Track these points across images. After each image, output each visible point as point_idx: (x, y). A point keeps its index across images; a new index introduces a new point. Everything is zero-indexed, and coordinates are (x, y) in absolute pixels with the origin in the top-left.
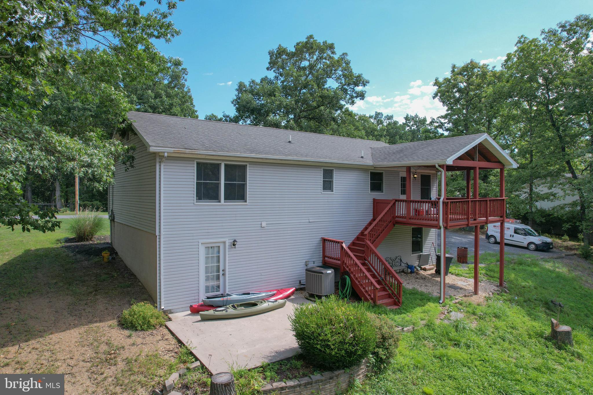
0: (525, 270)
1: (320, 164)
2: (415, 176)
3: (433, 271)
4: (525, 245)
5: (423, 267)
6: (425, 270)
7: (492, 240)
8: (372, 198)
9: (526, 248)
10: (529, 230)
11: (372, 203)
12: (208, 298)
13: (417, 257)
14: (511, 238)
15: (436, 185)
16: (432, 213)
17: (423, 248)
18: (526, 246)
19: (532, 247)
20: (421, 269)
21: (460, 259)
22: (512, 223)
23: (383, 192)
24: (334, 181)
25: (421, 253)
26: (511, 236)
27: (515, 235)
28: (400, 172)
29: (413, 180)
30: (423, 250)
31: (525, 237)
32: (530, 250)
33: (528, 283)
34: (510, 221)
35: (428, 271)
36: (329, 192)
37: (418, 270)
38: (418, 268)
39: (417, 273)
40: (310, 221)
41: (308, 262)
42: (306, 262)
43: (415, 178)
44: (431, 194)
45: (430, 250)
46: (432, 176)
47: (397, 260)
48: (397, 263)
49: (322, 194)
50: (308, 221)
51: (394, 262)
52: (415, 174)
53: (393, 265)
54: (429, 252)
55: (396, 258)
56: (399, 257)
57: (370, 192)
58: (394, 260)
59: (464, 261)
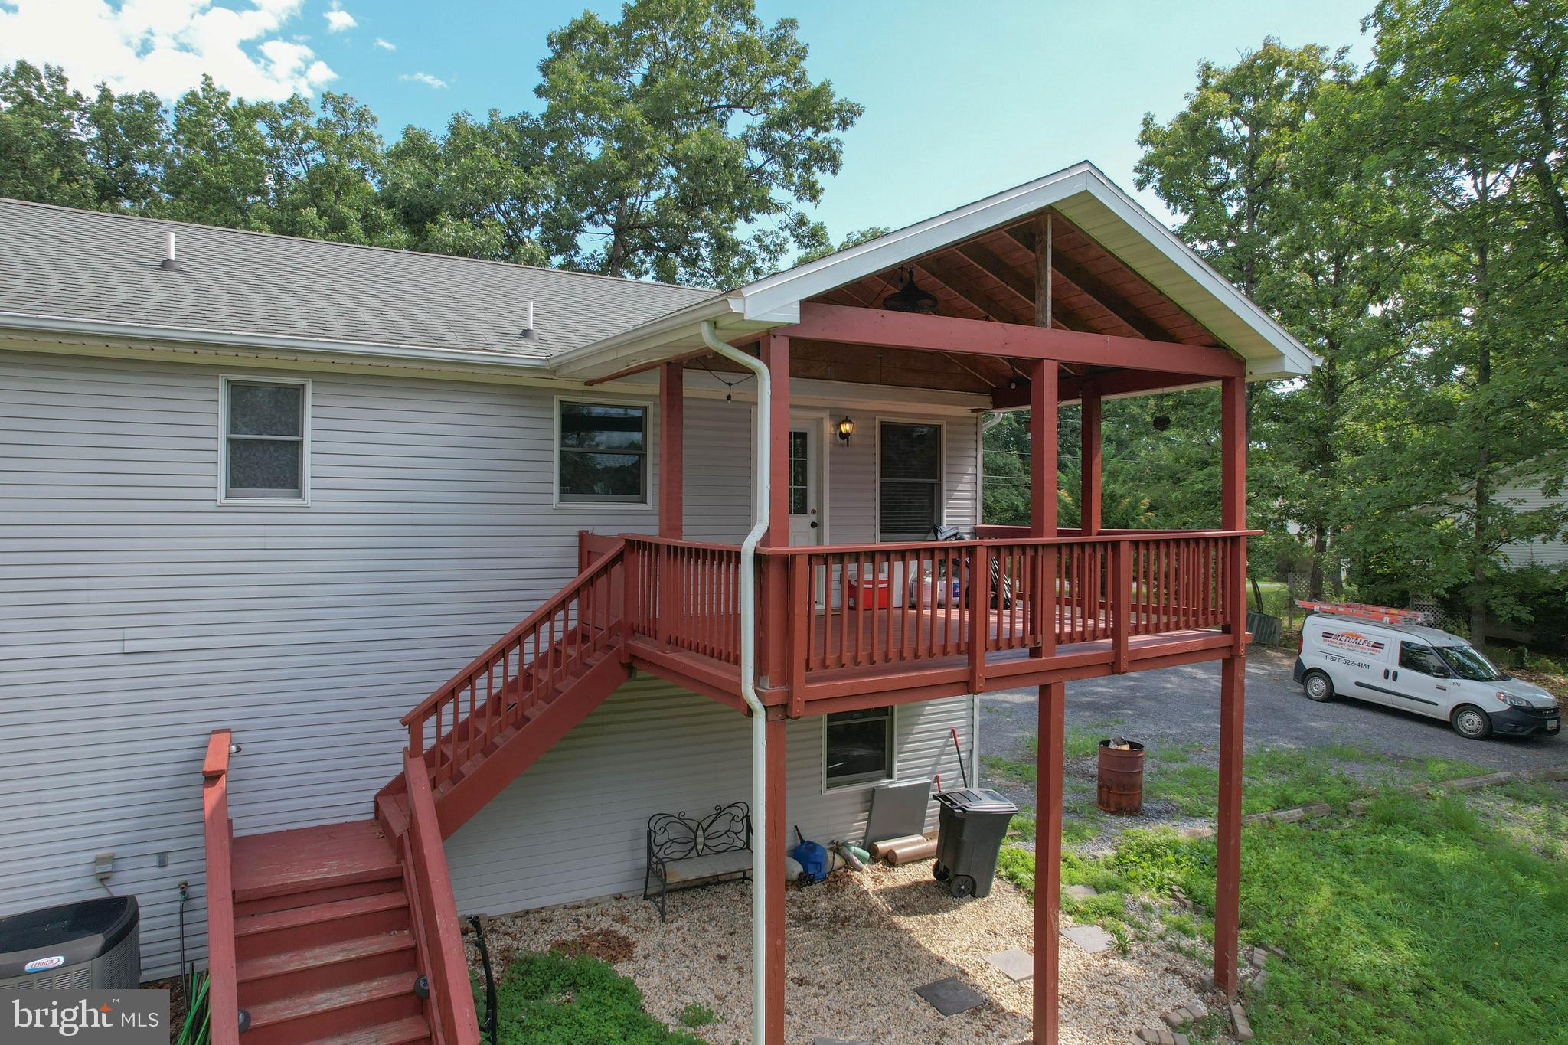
0: (1398, 860)
1: (206, 357)
2: (846, 428)
3: (924, 872)
4: (1443, 712)
5: (883, 846)
6: (890, 860)
7: (1317, 686)
8: (575, 530)
9: (1448, 725)
10: (1464, 653)
11: (575, 551)
13: (859, 799)
14: (1388, 685)
15: (970, 470)
16: (927, 599)
17: (897, 757)
18: (1446, 717)
19: (1471, 722)
20: (875, 856)
21: (1105, 796)
22: (1391, 626)
23: (644, 501)
24: (308, 447)
25: (883, 782)
26: (1386, 674)
27: (1405, 673)
29: (834, 444)
30: (896, 765)
31: (1441, 682)
32: (1462, 735)
33: (1390, 948)
34: (1386, 619)
35: (906, 869)
36: (273, 502)
37: (849, 864)
38: (855, 854)
39: (837, 881)
40: (130, 646)
41: (112, 859)
42: (98, 861)
43: (845, 436)
44: (945, 511)
45: (937, 763)
46: (947, 432)
47: (720, 825)
48: (725, 839)
49: (223, 510)
50: (117, 647)
51: (700, 833)
52: (847, 421)
53: (700, 847)
54: (931, 773)
55: (720, 812)
56: (734, 811)
57: (561, 500)
58: (705, 825)
59: (1124, 803)
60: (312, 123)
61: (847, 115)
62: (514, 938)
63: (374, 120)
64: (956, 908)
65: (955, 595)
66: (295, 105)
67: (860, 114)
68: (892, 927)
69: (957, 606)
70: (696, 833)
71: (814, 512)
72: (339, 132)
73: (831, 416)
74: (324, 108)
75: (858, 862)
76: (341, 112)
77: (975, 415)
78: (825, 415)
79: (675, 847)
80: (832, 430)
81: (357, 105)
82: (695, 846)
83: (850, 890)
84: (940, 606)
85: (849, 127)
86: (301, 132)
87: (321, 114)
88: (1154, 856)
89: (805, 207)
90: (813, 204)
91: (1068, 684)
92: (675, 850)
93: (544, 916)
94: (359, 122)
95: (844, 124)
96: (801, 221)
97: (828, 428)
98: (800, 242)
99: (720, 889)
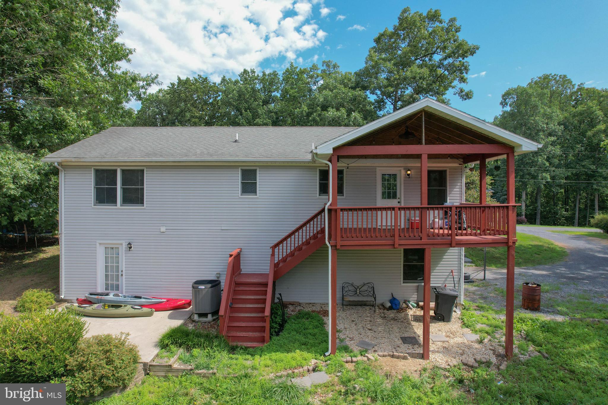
2: (409, 172)
5: (421, 303)
8: (323, 204)
12: (91, 294)
13: (415, 288)
15: (459, 184)
16: (437, 226)
20: (418, 306)
21: (523, 302)
23: (343, 196)
24: (258, 184)
28: (378, 169)
29: (405, 177)
36: (251, 196)
37: (408, 307)
38: (411, 305)
39: (400, 310)
40: (223, 228)
41: (219, 274)
42: (217, 274)
43: (409, 175)
44: (448, 198)
45: (445, 281)
46: (449, 172)
47: (365, 288)
48: (366, 292)
49: (240, 198)
50: (220, 228)
51: (358, 289)
52: (409, 170)
53: (358, 293)
54: (443, 284)
55: (364, 285)
56: (369, 285)
57: (319, 195)
58: (360, 287)
59: (530, 305)
60: (319, 72)
61: (472, 51)
62: (304, 308)
63: (338, 67)
64: (435, 323)
65: (446, 225)
66: (314, 67)
67: (478, 49)
68: (410, 324)
69: (447, 229)
70: (357, 289)
71: (399, 198)
72: (328, 73)
73: (404, 169)
74: (323, 66)
75: (411, 306)
76: (328, 66)
77: (461, 166)
78: (402, 169)
79: (350, 292)
80: (405, 173)
81: (333, 63)
82: (357, 293)
83: (403, 314)
84: (441, 228)
85: (475, 55)
86: (315, 75)
87: (322, 68)
88: (524, 321)
89: (463, 85)
90: (465, 84)
91: (432, 249)
92: (351, 293)
93: (313, 304)
94: (334, 68)
95: (472, 53)
96: (462, 91)
97: (403, 172)
98: (462, 98)
99: (365, 307)
